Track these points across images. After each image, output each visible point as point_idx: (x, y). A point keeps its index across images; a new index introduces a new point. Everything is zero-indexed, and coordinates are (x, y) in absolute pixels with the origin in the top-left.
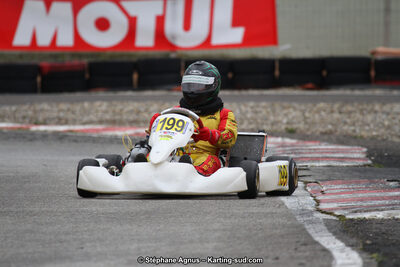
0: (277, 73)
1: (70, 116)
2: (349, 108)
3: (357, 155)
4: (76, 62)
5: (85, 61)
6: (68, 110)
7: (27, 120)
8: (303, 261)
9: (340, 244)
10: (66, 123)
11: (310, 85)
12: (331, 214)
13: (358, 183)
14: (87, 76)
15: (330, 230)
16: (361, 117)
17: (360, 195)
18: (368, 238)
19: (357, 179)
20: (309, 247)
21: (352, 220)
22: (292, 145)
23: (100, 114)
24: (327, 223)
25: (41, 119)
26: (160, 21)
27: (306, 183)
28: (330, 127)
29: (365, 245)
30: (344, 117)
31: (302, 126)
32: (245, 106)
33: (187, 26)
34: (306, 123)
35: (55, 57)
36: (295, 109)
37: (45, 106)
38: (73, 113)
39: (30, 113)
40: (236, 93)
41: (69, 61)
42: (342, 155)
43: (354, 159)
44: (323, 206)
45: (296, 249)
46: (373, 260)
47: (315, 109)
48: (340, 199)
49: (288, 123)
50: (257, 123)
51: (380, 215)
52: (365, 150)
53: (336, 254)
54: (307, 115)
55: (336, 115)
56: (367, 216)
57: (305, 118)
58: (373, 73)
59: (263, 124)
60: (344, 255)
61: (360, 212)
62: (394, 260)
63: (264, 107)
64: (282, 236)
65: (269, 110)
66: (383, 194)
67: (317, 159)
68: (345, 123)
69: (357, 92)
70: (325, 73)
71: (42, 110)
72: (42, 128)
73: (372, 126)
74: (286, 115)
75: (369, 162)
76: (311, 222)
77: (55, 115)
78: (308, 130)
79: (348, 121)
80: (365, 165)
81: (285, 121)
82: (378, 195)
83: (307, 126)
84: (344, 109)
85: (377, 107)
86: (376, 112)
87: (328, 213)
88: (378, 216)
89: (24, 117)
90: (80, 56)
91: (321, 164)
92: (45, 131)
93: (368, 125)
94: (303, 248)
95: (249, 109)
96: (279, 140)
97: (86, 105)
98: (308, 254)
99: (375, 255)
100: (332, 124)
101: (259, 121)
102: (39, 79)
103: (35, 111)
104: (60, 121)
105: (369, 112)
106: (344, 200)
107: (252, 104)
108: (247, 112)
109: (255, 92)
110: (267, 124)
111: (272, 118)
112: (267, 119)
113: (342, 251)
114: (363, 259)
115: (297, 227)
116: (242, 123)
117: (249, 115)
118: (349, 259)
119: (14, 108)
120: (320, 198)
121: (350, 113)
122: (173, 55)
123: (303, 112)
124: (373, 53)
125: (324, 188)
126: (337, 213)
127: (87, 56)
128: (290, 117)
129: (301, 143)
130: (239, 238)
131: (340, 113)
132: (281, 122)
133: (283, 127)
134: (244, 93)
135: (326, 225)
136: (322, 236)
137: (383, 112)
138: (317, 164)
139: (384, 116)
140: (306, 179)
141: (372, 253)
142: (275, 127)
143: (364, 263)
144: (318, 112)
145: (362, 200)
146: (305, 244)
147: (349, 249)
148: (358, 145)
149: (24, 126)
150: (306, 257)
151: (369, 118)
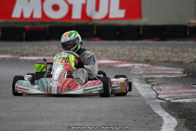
0: (141, 33)
1: (39, 52)
2: (176, 50)
3: (178, 72)
4: (42, 26)
5: (47, 26)
6: (38, 49)
7: (18, 54)
8: (148, 122)
9: (167, 114)
10: (37, 55)
11: (157, 39)
12: (163, 100)
13: (178, 85)
14: (48, 33)
15: (162, 107)
16: (182, 54)
17: (179, 91)
18: (181, 111)
19: (178, 84)
20: (152, 115)
21: (174, 103)
22: (147, 67)
23: (54, 51)
24: (162, 104)
25: (25, 53)
26: (84, 7)
27: (152, 85)
28: (166, 59)
29: (179, 115)
30: (174, 54)
31: (152, 58)
32: (125, 48)
33: (97, 9)
34: (155, 57)
35: (33, 23)
36: (149, 50)
37: (27, 47)
38: (41, 51)
39: (20, 51)
40: (121, 42)
41: (39, 26)
42: (171, 72)
43: (177, 74)
44: (160, 96)
45: (145, 116)
46: (183, 122)
47: (159, 50)
48: (169, 93)
49: (146, 57)
50: (131, 57)
51: (188, 101)
52: (183, 70)
53: (164, 119)
54: (155, 53)
55: (170, 53)
56: (181, 101)
57: (154, 55)
58: (188, 33)
59: (133, 57)
60: (169, 119)
61: (178, 99)
62: (193, 122)
63: (134, 49)
64: (139, 110)
65: (137, 50)
66: (190, 91)
67: (159, 74)
68: (174, 57)
69: (181, 42)
70: (165, 33)
71: (25, 49)
72: (25, 58)
73: (187, 59)
74: (145, 53)
75: (185, 75)
76: (154, 104)
77: (32, 51)
78: (155, 60)
79: (176, 56)
80: (182, 77)
81: (144, 56)
82: (187, 91)
83: (155, 59)
84: (174, 50)
85: (190, 50)
86: (189, 52)
87: (162, 100)
88: (187, 101)
89: (16, 53)
90: (45, 23)
91: (161, 76)
92: (27, 59)
93: (185, 58)
94: (149, 116)
95: (127, 50)
96: (141, 65)
97: (47, 47)
98: (151, 119)
99: (184, 120)
100: (167, 58)
101: (132, 56)
102: (24, 34)
103: (22, 50)
104: (34, 55)
105: (186, 52)
106: (170, 93)
107: (128, 47)
108: (126, 51)
109: (130, 42)
110: (136, 57)
111: (138, 54)
112: (135, 55)
113: (168, 117)
114: (178, 121)
115: (146, 106)
116: (123, 57)
117: (127, 53)
118: (171, 121)
119: (12, 48)
120: (158, 92)
121: (176, 52)
122: (90, 23)
123: (153, 51)
124: (189, 23)
125: (162, 88)
126: (167, 99)
127: (48, 23)
128: (147, 54)
129: (152, 66)
130: (117, 111)
131: (172, 52)
132: (142, 56)
133: (143, 59)
134: (125, 42)
135: (161, 105)
136: (158, 110)
137: (193, 52)
138: (159, 76)
139: (193, 54)
140: (153, 83)
141: (182, 119)
142: (139, 59)
143: (178, 123)
144: (161, 51)
145: (179, 94)
146: (150, 114)
147: (171, 116)
148: (180, 68)
149: (16, 57)
150: (150, 120)
151: (186, 55)
